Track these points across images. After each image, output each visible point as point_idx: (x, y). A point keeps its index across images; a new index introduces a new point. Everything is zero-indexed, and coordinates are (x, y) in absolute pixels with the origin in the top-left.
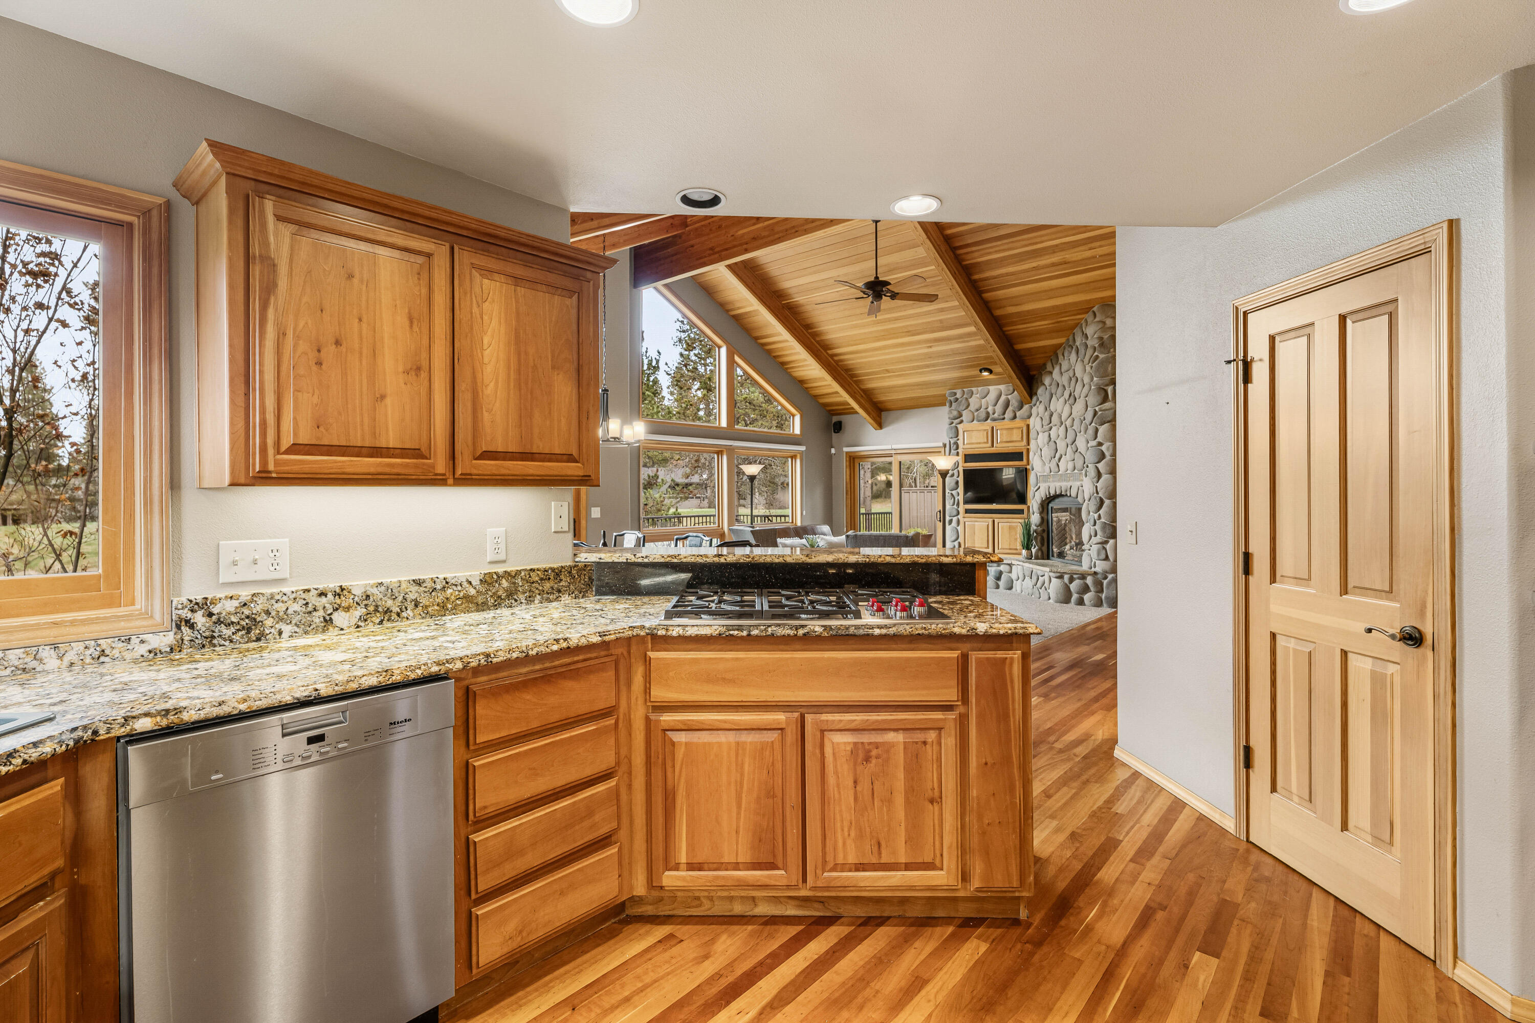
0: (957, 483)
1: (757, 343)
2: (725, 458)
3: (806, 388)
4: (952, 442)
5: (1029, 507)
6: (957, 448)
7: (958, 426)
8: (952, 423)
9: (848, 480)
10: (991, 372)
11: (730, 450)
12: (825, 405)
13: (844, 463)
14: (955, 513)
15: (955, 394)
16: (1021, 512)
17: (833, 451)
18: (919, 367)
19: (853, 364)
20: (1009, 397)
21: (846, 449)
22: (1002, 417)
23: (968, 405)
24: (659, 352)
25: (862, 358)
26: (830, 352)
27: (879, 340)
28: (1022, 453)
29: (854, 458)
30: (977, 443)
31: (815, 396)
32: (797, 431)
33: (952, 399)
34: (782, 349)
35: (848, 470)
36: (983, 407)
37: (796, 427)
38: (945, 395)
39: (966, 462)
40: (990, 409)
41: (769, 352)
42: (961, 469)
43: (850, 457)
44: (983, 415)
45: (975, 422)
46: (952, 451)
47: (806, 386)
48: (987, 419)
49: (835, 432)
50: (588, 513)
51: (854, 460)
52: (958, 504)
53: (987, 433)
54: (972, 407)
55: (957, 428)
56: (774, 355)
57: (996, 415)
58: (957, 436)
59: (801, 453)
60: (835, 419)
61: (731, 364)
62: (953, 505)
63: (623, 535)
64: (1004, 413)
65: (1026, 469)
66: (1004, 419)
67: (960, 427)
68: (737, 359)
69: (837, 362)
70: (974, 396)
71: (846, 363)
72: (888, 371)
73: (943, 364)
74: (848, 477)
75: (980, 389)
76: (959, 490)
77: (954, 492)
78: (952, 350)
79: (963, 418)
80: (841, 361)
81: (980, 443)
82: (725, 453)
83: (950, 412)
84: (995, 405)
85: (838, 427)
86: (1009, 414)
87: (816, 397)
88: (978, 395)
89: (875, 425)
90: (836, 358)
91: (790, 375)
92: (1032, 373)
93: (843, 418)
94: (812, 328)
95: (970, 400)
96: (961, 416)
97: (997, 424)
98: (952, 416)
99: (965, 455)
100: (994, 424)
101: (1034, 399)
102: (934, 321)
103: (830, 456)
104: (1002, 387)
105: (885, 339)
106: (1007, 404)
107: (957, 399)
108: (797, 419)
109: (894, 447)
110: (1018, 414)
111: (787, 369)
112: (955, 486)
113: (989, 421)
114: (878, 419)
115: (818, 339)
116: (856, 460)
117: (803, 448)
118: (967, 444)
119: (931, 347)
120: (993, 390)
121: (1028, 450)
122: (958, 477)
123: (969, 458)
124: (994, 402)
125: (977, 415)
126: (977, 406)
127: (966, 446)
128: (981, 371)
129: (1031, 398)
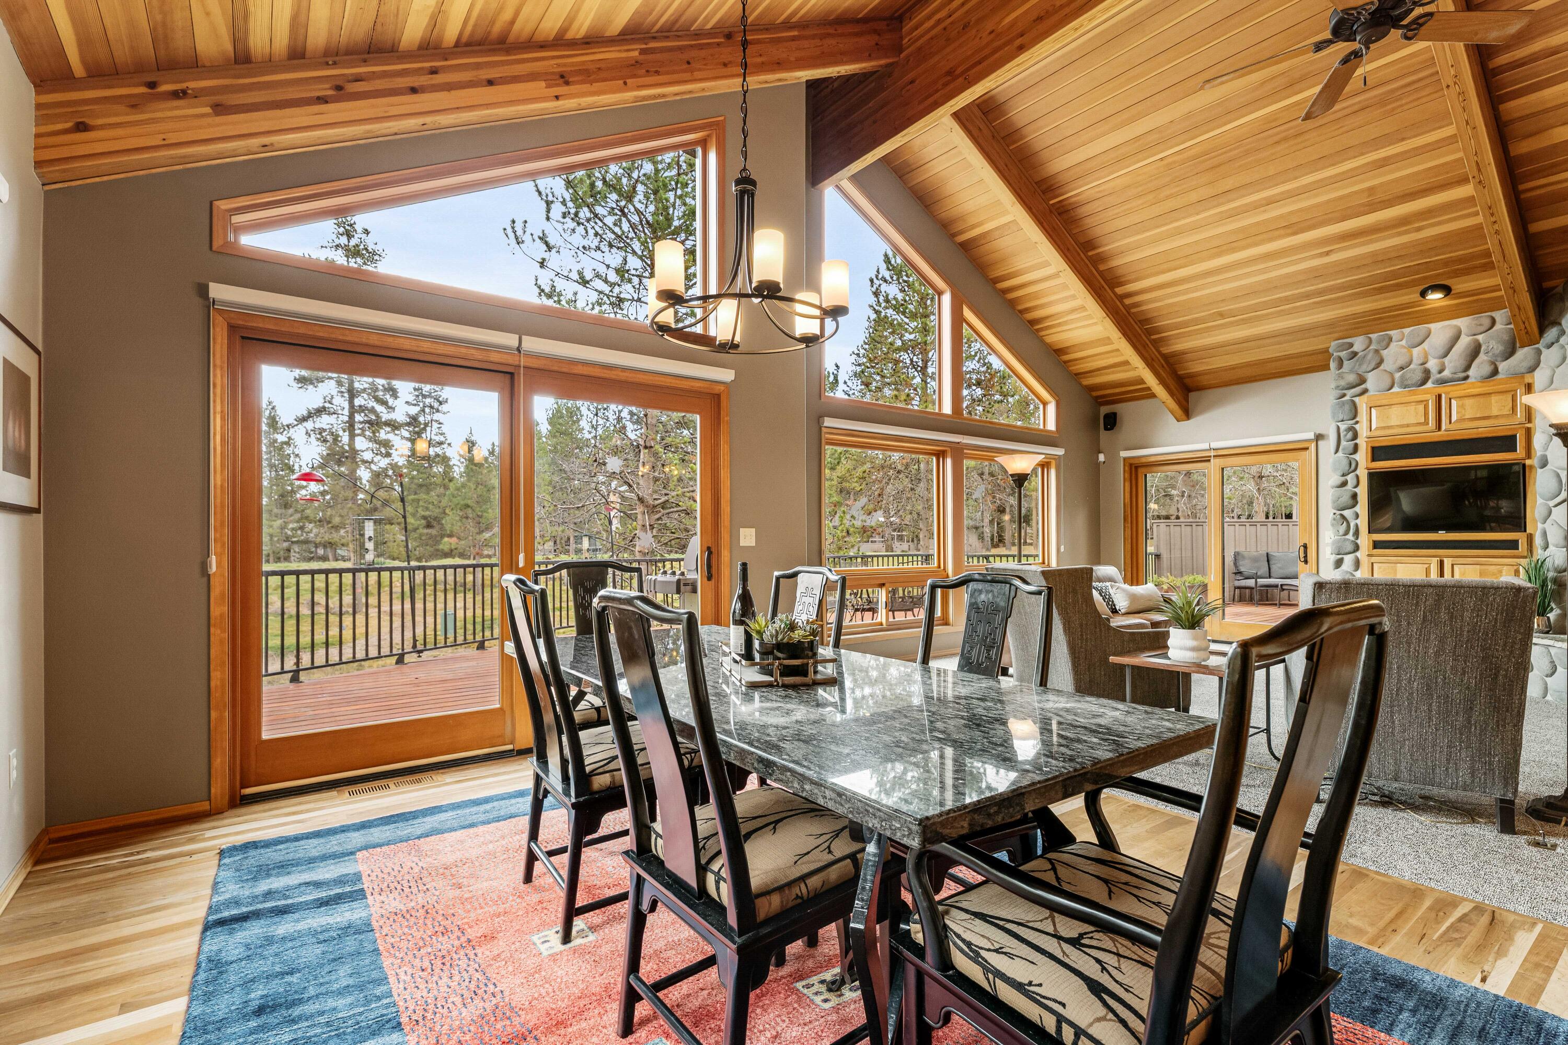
0: (1354, 496)
1: (995, 288)
2: (949, 462)
3: (1065, 362)
4: (1343, 427)
5: (1530, 538)
6: (1355, 436)
7: (1357, 399)
8: (1344, 395)
9: (1128, 500)
10: (1447, 290)
11: (958, 453)
12: (1091, 389)
13: (1121, 476)
14: (1350, 547)
15: (1351, 345)
16: (1513, 545)
17: (1102, 458)
18: (1287, 300)
19: (1158, 309)
20: (1480, 338)
21: (1124, 454)
22: (1463, 375)
23: (1381, 361)
24: (837, 366)
25: (1178, 293)
26: (1119, 290)
27: (1219, 255)
28: (1514, 437)
29: (1137, 468)
30: (1402, 426)
31: (1076, 374)
32: (1051, 426)
33: (1343, 354)
34: (1036, 296)
35: (1127, 484)
36: (1416, 361)
37: (1048, 419)
38: (1326, 351)
39: (1374, 459)
40: (1432, 364)
41: (1012, 303)
42: (1363, 474)
43: (1131, 465)
44: (1418, 376)
45: (1396, 389)
46: (1344, 443)
47: (1066, 358)
48: (1424, 382)
49: (1106, 429)
50: (735, 537)
51: (1136, 469)
52: (1357, 533)
53: (1426, 408)
54: (1388, 365)
55: (1354, 403)
56: (1020, 307)
57: (1446, 373)
58: (1355, 417)
59: (1058, 458)
60: (1104, 410)
61: (958, 321)
62: (1346, 533)
63: (795, 575)
64: (1468, 367)
65: (1524, 465)
66: (1466, 378)
67: (1362, 402)
68: (968, 314)
69: (1128, 308)
70: (1393, 345)
71: (1144, 308)
72: (1222, 315)
73: (1342, 288)
74: (1128, 495)
75: (1407, 331)
76: (1357, 509)
77: (1348, 513)
78: (1374, 254)
79: (1369, 385)
80: (1136, 305)
81: (1408, 426)
82: (949, 454)
83: (1340, 376)
84: (1446, 355)
85: (1111, 422)
86: (1479, 368)
87: (1078, 376)
88: (1403, 343)
89: (1179, 412)
90: (1128, 301)
91: (1041, 340)
92: (1547, 284)
93: (1118, 408)
94: (1094, 248)
95: (1384, 353)
96: (1363, 381)
97: (1447, 389)
98: (1343, 383)
99: (1373, 448)
100: (1441, 390)
101: (1552, 333)
102: (1356, 192)
103: (1097, 465)
104: (1463, 323)
105: (1234, 250)
106: (1475, 352)
107: (1355, 354)
108: (1052, 409)
109: (1214, 445)
110: (1503, 366)
111: (1038, 330)
112: (1350, 502)
113: (1429, 385)
114: (1185, 403)
115: (1102, 267)
116: (1141, 471)
117: (1060, 452)
118: (1377, 429)
119: (1328, 253)
120: (1440, 331)
121: (1529, 433)
122: (1357, 486)
123: (1378, 453)
124: (1441, 351)
125: (1402, 377)
126: (1401, 361)
127: (1373, 434)
128: (1423, 294)
129: (1542, 330)
